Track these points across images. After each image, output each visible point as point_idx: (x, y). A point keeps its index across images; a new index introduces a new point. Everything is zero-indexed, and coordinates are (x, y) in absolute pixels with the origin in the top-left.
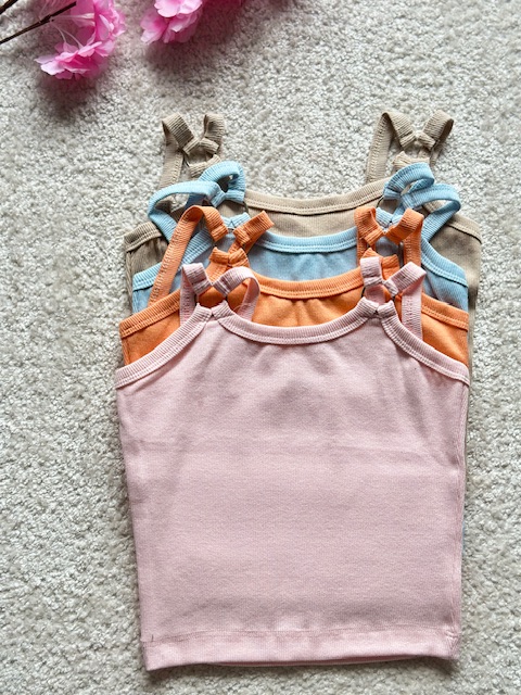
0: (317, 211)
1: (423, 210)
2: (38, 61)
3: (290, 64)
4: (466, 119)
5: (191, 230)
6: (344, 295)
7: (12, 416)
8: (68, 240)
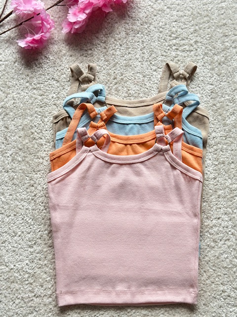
0: (137, 105)
1: (184, 105)
2: (17, 41)
3: (126, 42)
4: (203, 66)
5: (81, 113)
6: (148, 142)
7: (3, 194)
8: (29, 118)
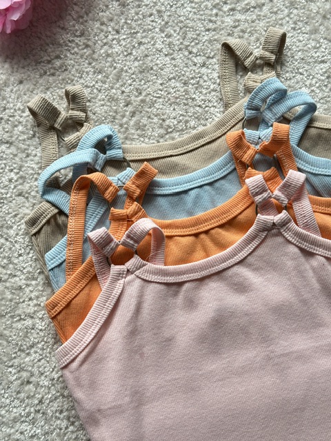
1: (284, 120)
3: (126, 23)
4: (294, 29)
5: (84, 199)
6: (240, 217)
